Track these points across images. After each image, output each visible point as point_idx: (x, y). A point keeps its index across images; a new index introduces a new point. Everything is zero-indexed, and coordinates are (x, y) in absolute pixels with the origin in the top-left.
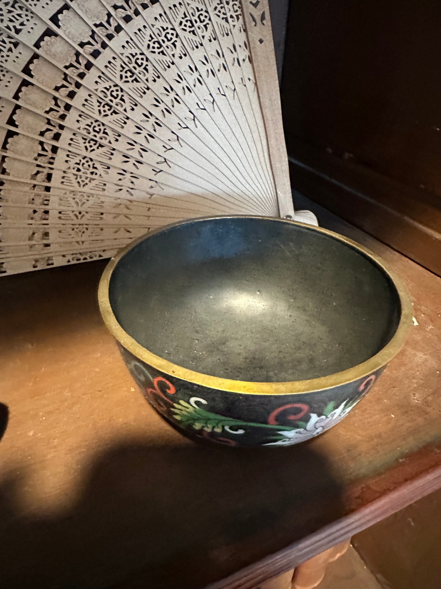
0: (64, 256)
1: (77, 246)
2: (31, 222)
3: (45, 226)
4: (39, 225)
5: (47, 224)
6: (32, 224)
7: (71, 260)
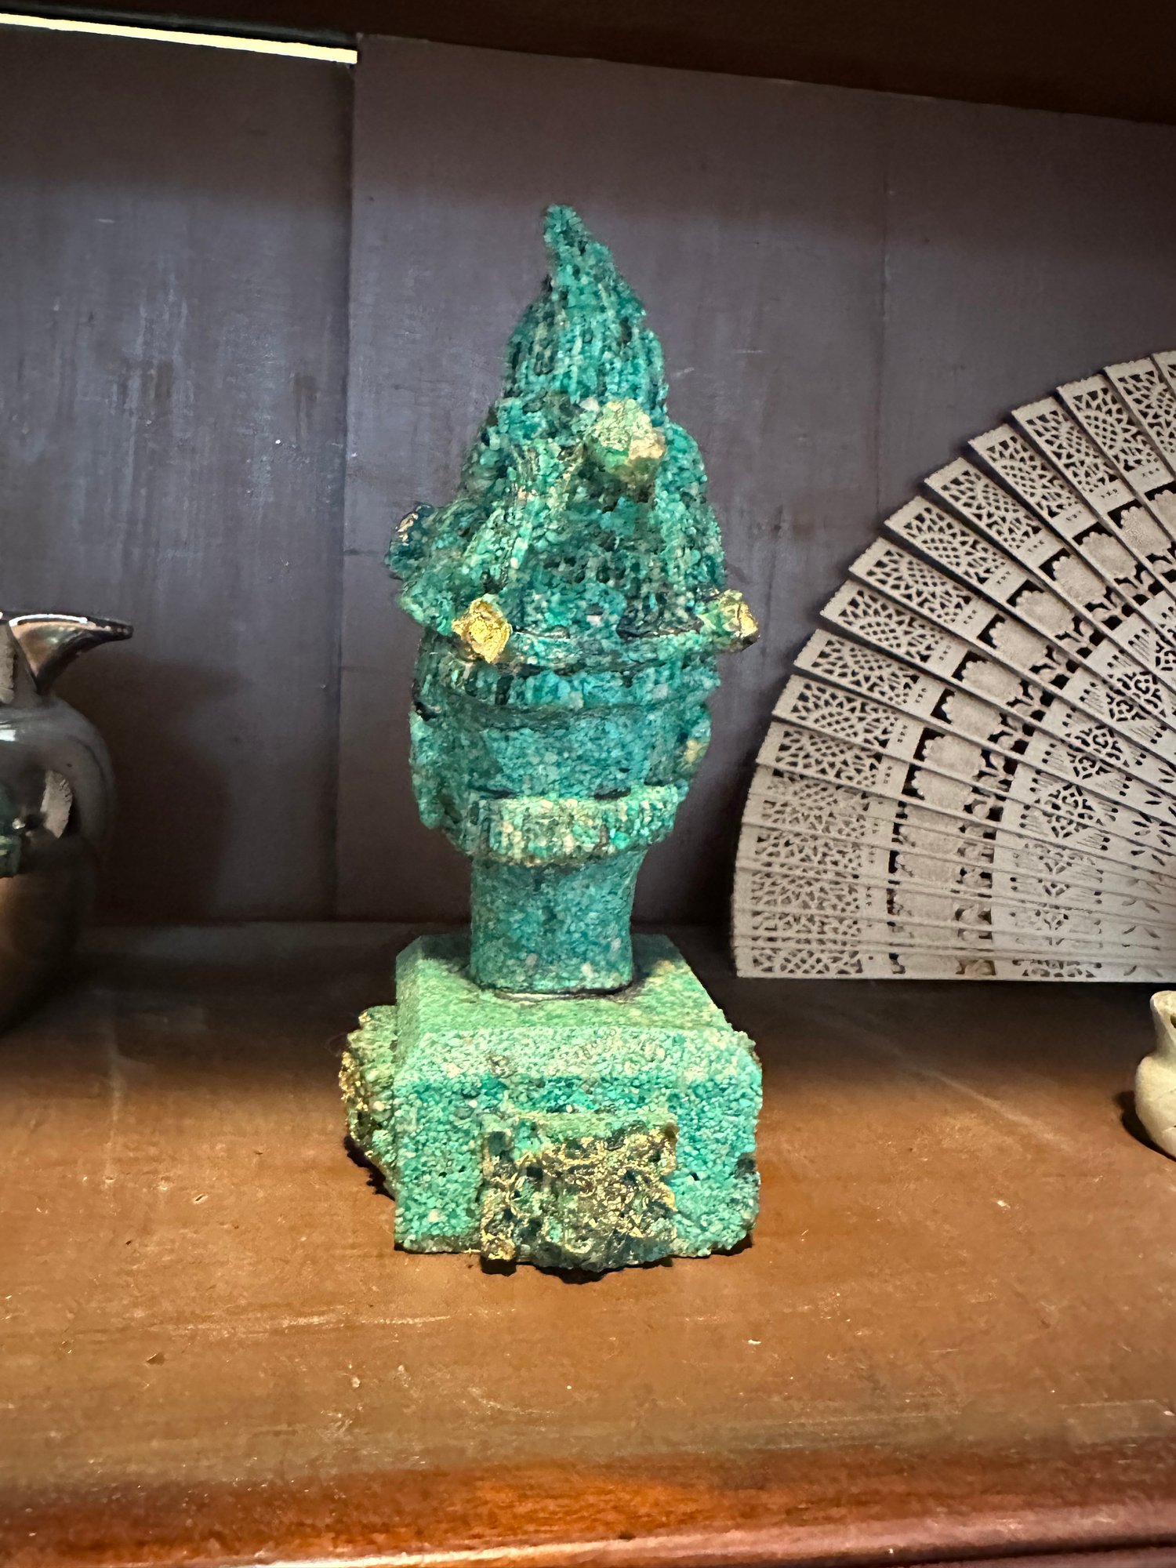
0: (1015, 962)
1: (1045, 947)
2: (957, 887)
3: (985, 899)
4: (975, 895)
5: (990, 897)
6: (958, 892)
7: (1029, 972)
